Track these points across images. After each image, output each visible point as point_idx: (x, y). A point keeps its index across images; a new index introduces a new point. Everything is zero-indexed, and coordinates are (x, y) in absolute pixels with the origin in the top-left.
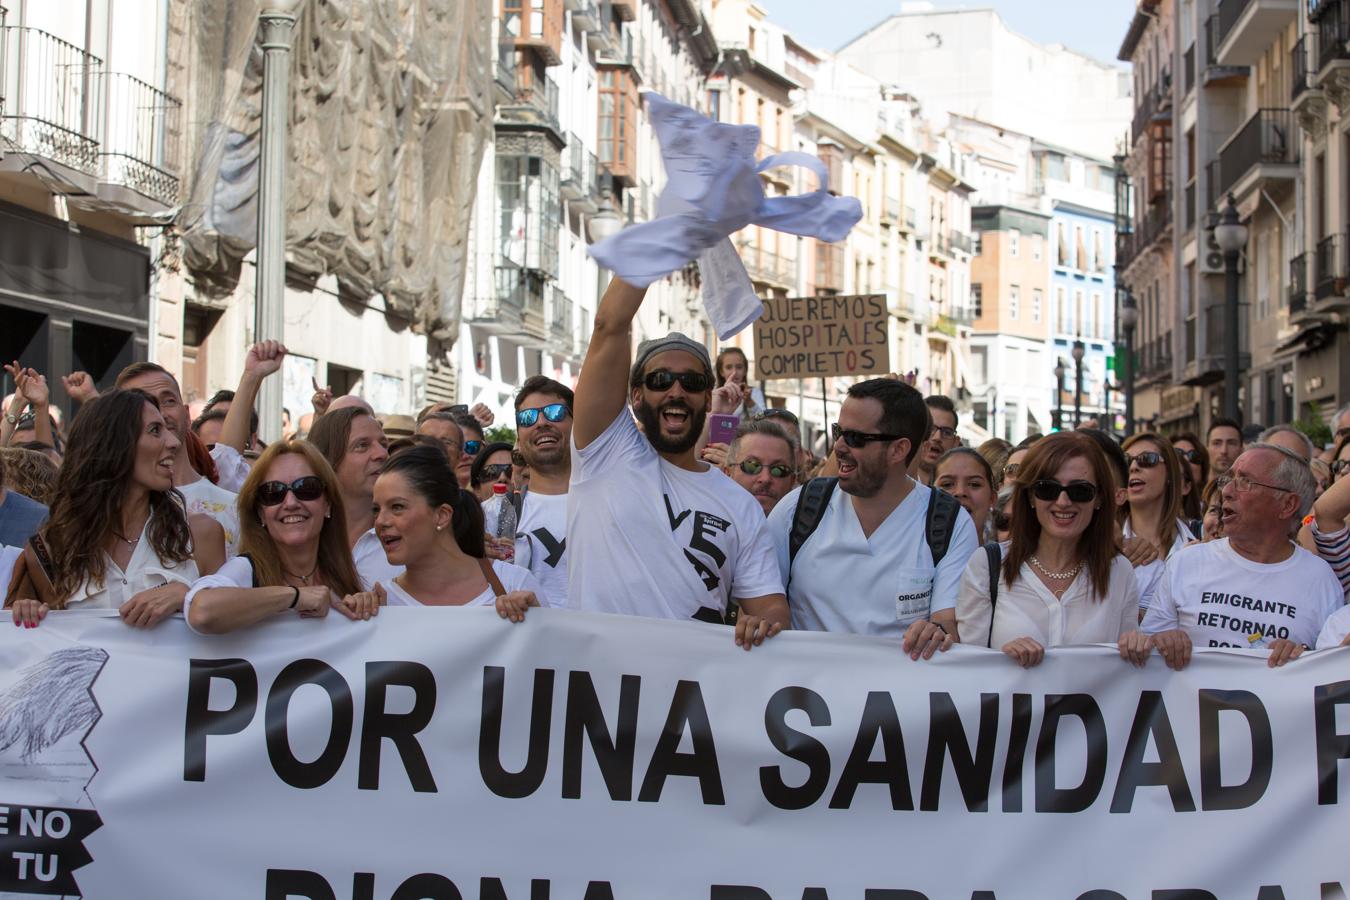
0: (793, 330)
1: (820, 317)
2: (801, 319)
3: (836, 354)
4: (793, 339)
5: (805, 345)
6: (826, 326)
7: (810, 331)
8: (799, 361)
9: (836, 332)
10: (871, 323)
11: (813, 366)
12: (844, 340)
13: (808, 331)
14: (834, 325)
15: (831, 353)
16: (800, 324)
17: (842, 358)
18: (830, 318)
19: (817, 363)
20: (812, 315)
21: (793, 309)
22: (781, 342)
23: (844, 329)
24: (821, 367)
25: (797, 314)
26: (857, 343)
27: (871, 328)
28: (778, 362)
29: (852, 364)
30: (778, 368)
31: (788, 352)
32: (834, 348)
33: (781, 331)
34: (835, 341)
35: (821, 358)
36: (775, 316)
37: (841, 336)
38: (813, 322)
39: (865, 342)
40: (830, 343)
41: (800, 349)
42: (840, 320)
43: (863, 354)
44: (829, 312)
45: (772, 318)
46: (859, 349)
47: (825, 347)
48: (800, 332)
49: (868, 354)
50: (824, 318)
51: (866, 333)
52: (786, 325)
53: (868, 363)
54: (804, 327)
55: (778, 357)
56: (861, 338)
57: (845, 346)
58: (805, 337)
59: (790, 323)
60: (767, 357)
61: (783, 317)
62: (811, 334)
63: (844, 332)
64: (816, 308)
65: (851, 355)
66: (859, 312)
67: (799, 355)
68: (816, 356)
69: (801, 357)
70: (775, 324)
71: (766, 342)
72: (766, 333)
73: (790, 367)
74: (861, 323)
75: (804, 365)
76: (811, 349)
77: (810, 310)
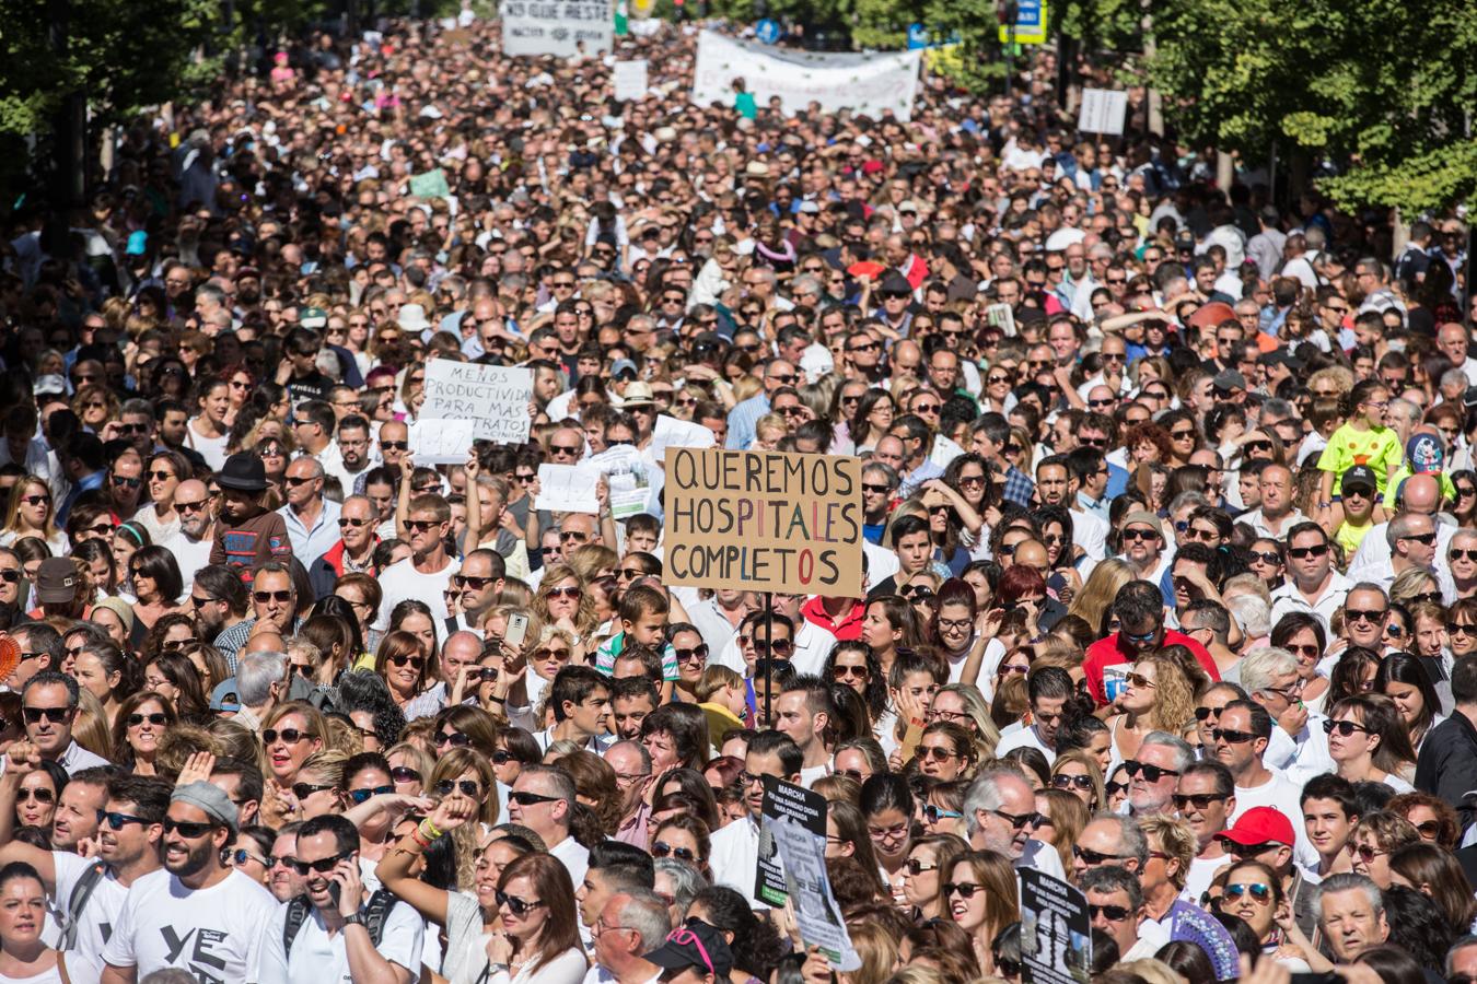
0: (724, 505)
1: (764, 487)
2: (738, 487)
3: (784, 551)
4: (722, 521)
5: (741, 533)
6: (771, 503)
8: (730, 559)
9: (787, 514)
10: (837, 505)
13: (745, 507)
14: (785, 503)
15: (776, 551)
16: (733, 495)
18: (778, 490)
19: (756, 565)
20: (753, 481)
21: (726, 470)
22: (705, 525)
23: (798, 511)
24: (761, 572)
25: (732, 478)
26: (816, 538)
27: (836, 513)
28: (698, 555)
29: (806, 575)
30: (697, 568)
31: (715, 541)
32: (783, 544)
33: (706, 504)
34: (783, 531)
35: (761, 558)
36: (699, 479)
37: (793, 523)
39: (828, 539)
40: (777, 535)
41: (731, 539)
42: (793, 495)
43: (823, 557)
44: (777, 481)
45: (694, 482)
46: (817, 548)
48: (732, 508)
49: (829, 558)
50: (769, 490)
51: (830, 522)
52: (714, 496)
53: (830, 574)
54: (741, 501)
55: (698, 548)
58: (741, 519)
59: (721, 492)
60: (684, 547)
61: (711, 482)
62: (750, 515)
64: (759, 471)
65: (807, 557)
66: (820, 487)
67: (731, 548)
68: (756, 551)
70: (700, 493)
71: (684, 521)
72: (684, 507)
73: (715, 566)
74: (823, 501)
75: (736, 566)
76: (749, 540)
77: (751, 475)
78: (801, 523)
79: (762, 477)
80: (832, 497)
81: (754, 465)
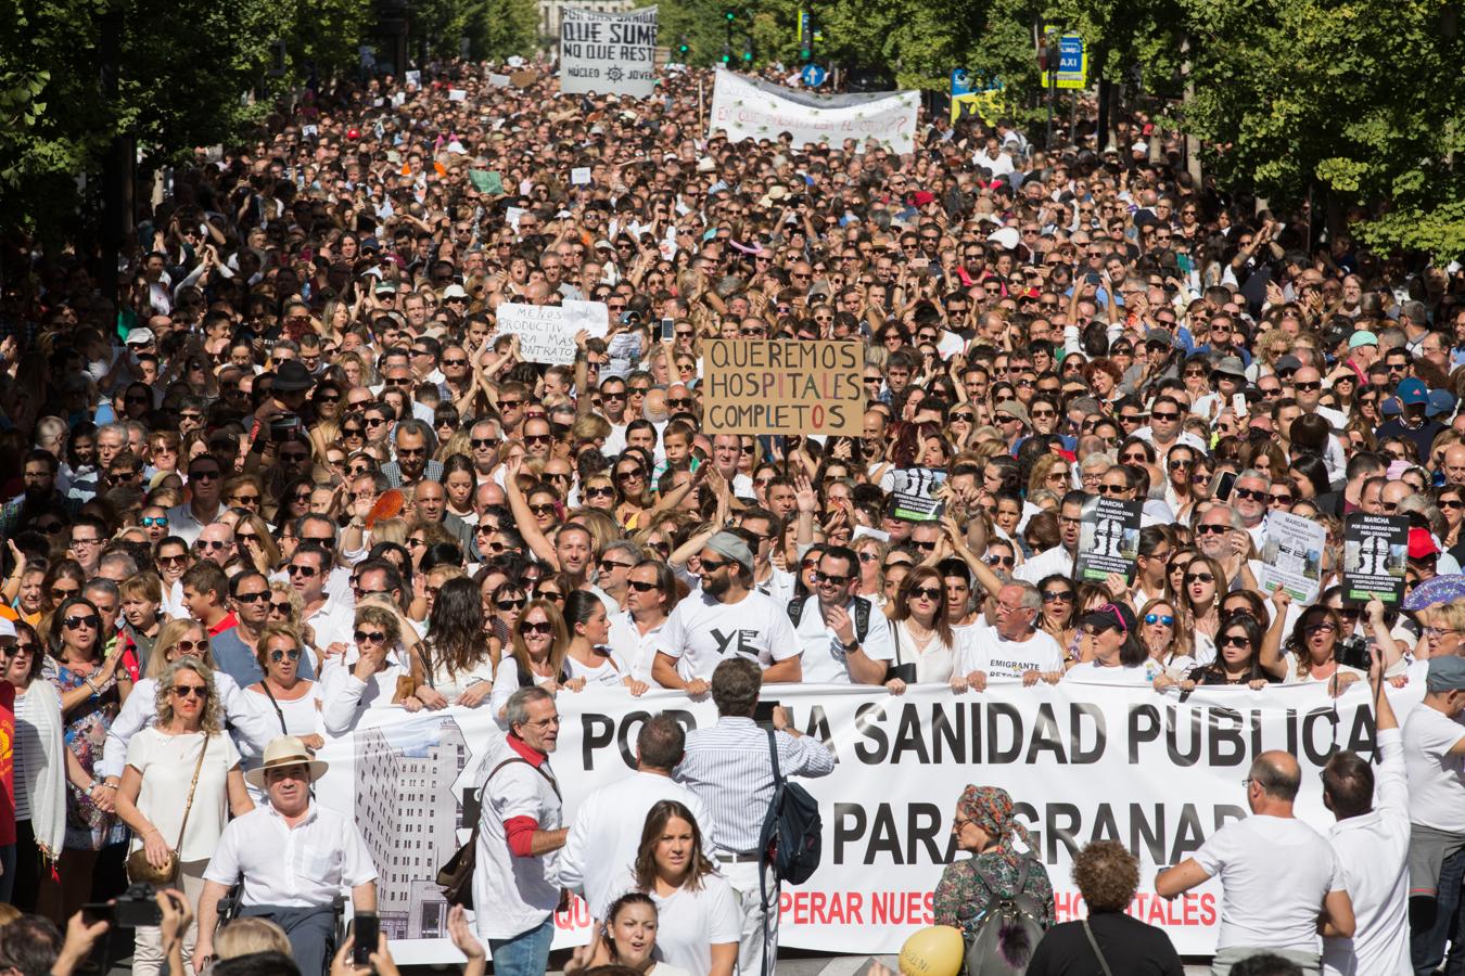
0: (751, 378)
1: (783, 364)
2: (762, 365)
3: (800, 407)
5: (765, 396)
6: (789, 375)
7: (771, 380)
8: (757, 414)
9: (801, 382)
10: (843, 374)
11: (772, 421)
13: (768, 378)
14: (800, 375)
15: (794, 407)
16: (759, 371)
17: (807, 413)
18: (795, 366)
19: (777, 417)
20: (775, 361)
21: (753, 353)
22: (736, 391)
24: (782, 421)
25: (758, 359)
26: (826, 397)
27: (842, 381)
29: (818, 421)
30: (731, 420)
31: (744, 402)
32: (798, 401)
33: (736, 377)
34: (799, 393)
35: (782, 412)
36: (731, 360)
37: (807, 388)
39: (836, 398)
40: (794, 397)
41: (758, 400)
42: (807, 369)
43: (832, 410)
44: (794, 360)
45: (726, 362)
46: (827, 404)
47: (788, 400)
48: (758, 379)
50: (787, 366)
51: (836, 386)
52: (743, 372)
53: (838, 421)
54: (765, 375)
55: (732, 407)
58: (765, 386)
59: (748, 369)
60: (719, 407)
61: (741, 362)
62: (772, 384)
64: (780, 354)
65: (819, 410)
66: (829, 363)
67: (757, 407)
68: (777, 408)
69: (758, 410)
70: (731, 370)
71: (720, 390)
72: (719, 379)
73: (745, 419)
74: (831, 374)
75: (762, 419)
76: (772, 399)
77: (772, 356)
78: (814, 387)
79: (782, 358)
80: (838, 369)
81: (775, 350)
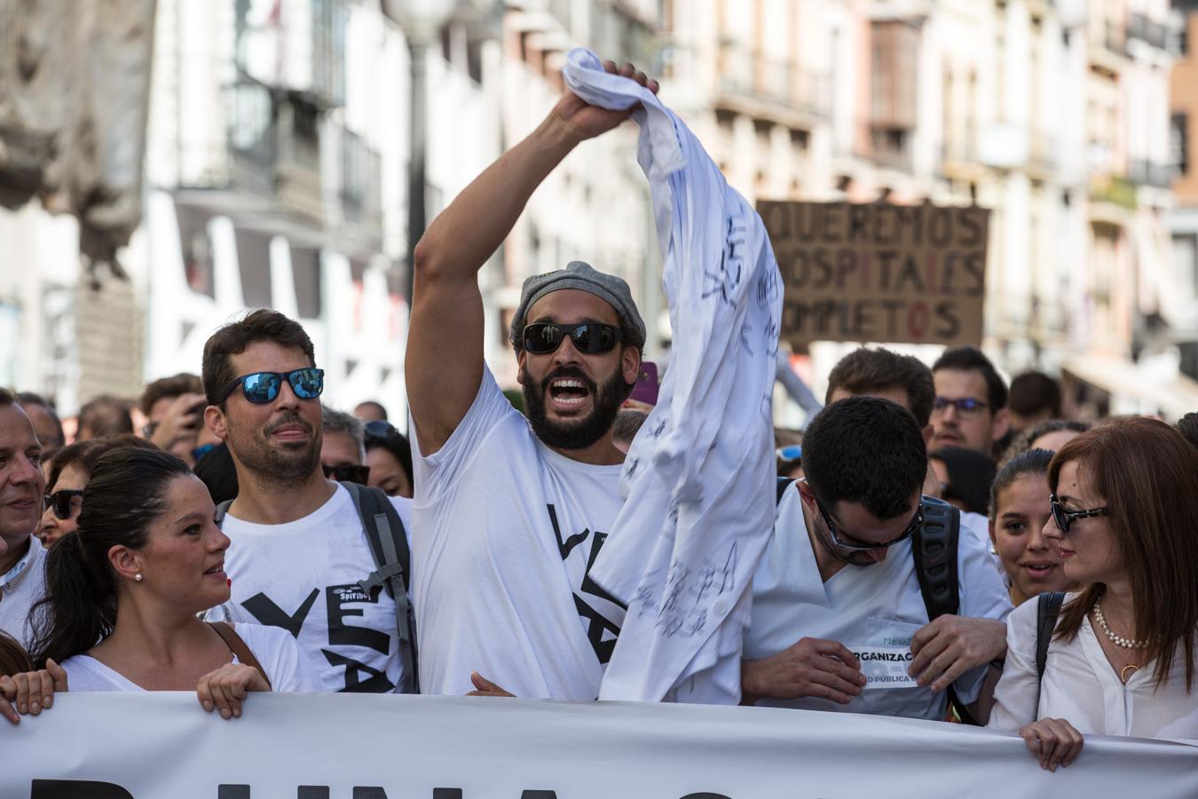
0: (822, 257)
1: (871, 238)
2: (837, 238)
3: (892, 305)
4: (817, 273)
5: (841, 285)
6: (879, 255)
7: (850, 263)
8: (827, 313)
9: (896, 267)
10: (958, 255)
11: (850, 323)
12: (909, 284)
13: (847, 261)
14: (895, 255)
15: (884, 304)
16: (834, 248)
17: (902, 315)
18: (888, 240)
19: (858, 319)
20: (858, 233)
21: (825, 220)
22: (798, 278)
23: (910, 262)
24: (864, 326)
25: (832, 229)
27: (958, 266)
29: (918, 325)
31: (809, 295)
32: (890, 295)
33: (800, 258)
34: (892, 283)
35: (864, 311)
36: (793, 229)
37: (904, 275)
38: (860, 247)
39: (946, 290)
40: (884, 286)
41: (830, 292)
42: (905, 246)
43: (940, 310)
44: (887, 231)
45: (785, 234)
46: (932, 300)
47: (875, 293)
48: (832, 260)
49: (948, 311)
50: (877, 241)
51: (949, 272)
52: (810, 248)
53: (945, 325)
54: (841, 254)
56: (939, 280)
57: (909, 294)
58: (841, 271)
59: (818, 244)
61: (807, 232)
62: (852, 268)
63: (910, 269)
64: (865, 222)
65: (919, 310)
66: (940, 233)
69: (829, 308)
70: (792, 245)
74: (941, 255)
77: (856, 224)
78: (914, 274)
79: (869, 228)
80: (954, 247)
